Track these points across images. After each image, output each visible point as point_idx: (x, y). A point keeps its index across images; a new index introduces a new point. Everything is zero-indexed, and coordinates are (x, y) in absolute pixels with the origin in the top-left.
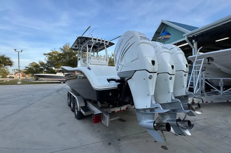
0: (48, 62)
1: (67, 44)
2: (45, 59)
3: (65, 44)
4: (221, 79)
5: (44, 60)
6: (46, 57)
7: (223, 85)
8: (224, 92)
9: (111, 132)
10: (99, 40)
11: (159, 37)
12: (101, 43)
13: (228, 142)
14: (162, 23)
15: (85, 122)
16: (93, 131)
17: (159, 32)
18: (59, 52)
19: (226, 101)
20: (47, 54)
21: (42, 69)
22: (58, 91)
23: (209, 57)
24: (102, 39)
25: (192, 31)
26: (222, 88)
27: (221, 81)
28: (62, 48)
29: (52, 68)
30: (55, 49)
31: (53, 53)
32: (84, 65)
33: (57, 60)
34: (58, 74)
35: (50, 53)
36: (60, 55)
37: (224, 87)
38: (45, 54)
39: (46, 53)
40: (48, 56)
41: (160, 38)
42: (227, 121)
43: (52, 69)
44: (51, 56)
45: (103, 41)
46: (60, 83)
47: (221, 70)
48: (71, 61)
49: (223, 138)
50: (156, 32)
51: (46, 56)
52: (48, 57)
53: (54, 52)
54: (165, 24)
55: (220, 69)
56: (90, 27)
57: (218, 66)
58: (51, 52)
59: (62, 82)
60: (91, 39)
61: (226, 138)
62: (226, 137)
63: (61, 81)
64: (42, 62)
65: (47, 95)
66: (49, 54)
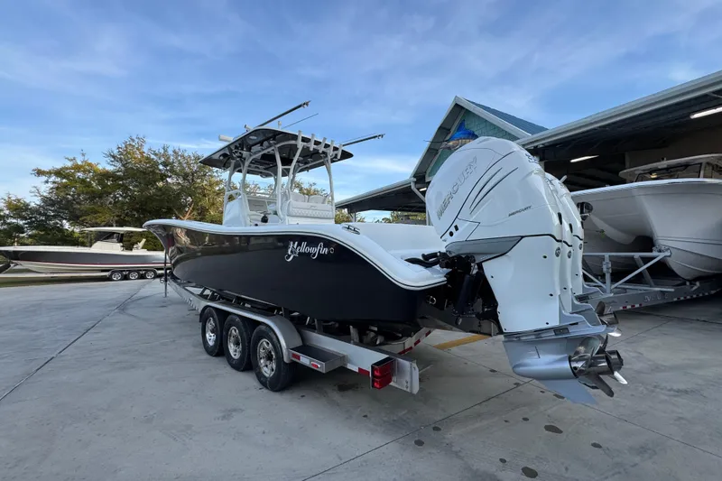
0: (47, 201)
1: (133, 140)
2: (34, 190)
3: (128, 139)
4: (607, 255)
5: (33, 192)
6: (47, 182)
7: (610, 271)
8: (613, 286)
9: (402, 413)
10: (317, 143)
11: (448, 141)
12: (311, 149)
13: (666, 398)
14: (457, 105)
15: (303, 396)
16: (347, 418)
17: (448, 127)
18: (100, 167)
19: (621, 308)
20: (49, 173)
21: (20, 229)
22: (123, 307)
23: (583, 203)
24: (325, 139)
25: (535, 136)
26: (608, 277)
27: (607, 260)
28: (116, 152)
29: (61, 225)
30: (83, 155)
31: (77, 168)
32: (253, 217)
33: (93, 196)
34: (100, 248)
35: (61, 169)
36: (106, 175)
37: (612, 274)
38: (40, 173)
39: (46, 168)
40: (53, 178)
41: (451, 143)
42: (640, 353)
43: (61, 230)
44: (64, 181)
45: (327, 146)
46: (109, 279)
47: (605, 233)
48: (150, 198)
49: (653, 391)
50: (440, 128)
51: (44, 178)
52: (54, 182)
53: (81, 166)
54: (462, 108)
55: (603, 231)
56: (307, 104)
57: (601, 225)
58: (69, 164)
59: (117, 276)
60: (295, 137)
61: (658, 390)
62: (655, 387)
63: (114, 271)
64: (19, 200)
65: (89, 324)
66: (58, 173)
